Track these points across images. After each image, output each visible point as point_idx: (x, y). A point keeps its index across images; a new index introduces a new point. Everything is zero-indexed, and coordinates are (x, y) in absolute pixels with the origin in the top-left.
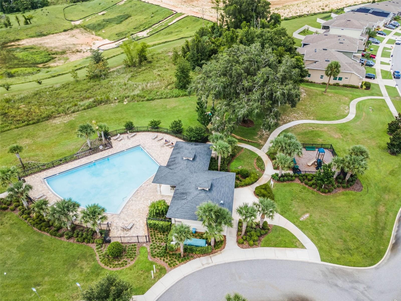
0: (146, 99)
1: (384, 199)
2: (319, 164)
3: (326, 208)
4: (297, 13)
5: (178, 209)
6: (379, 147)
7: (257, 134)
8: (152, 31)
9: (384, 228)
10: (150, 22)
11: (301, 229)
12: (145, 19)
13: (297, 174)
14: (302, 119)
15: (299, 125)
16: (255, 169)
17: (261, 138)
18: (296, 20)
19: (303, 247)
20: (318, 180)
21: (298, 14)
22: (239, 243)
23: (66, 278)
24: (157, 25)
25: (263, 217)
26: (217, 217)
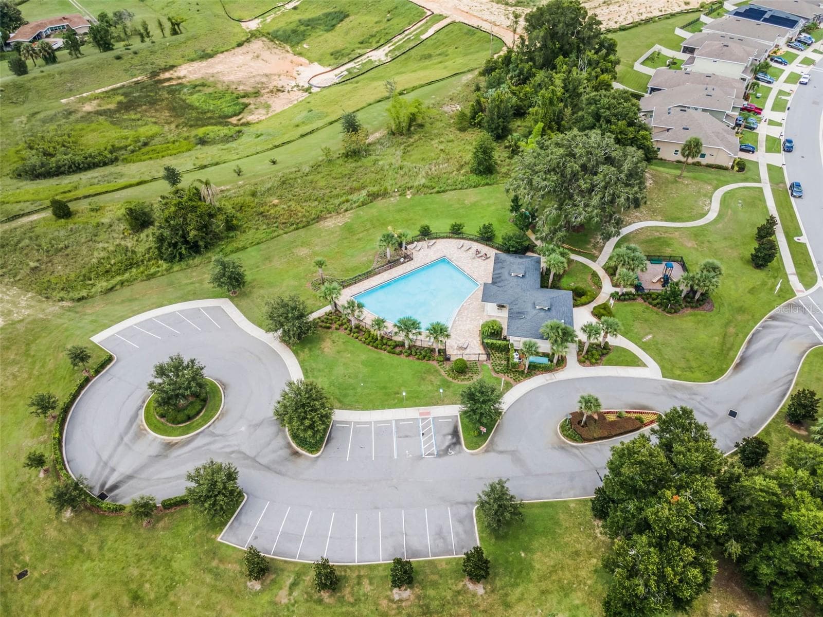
0: (435, 190)
1: (736, 320)
2: (666, 280)
3: (671, 329)
4: (641, 14)
5: (517, 328)
6: (742, 259)
7: (590, 242)
8: (394, 49)
9: (730, 349)
10: (386, 31)
11: (644, 349)
12: (376, 23)
13: (639, 293)
14: (646, 220)
15: (642, 229)
16: (590, 286)
17: (595, 247)
18: (639, 29)
19: (645, 365)
20: (664, 299)
21: (643, 17)
22: (580, 362)
23: (420, 389)
24: (400, 37)
25: (605, 337)
26: (564, 334)
